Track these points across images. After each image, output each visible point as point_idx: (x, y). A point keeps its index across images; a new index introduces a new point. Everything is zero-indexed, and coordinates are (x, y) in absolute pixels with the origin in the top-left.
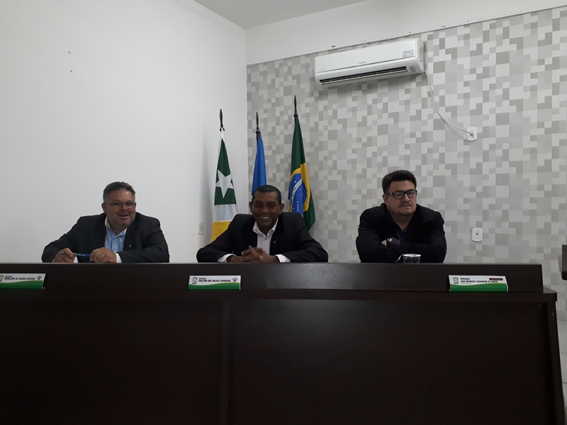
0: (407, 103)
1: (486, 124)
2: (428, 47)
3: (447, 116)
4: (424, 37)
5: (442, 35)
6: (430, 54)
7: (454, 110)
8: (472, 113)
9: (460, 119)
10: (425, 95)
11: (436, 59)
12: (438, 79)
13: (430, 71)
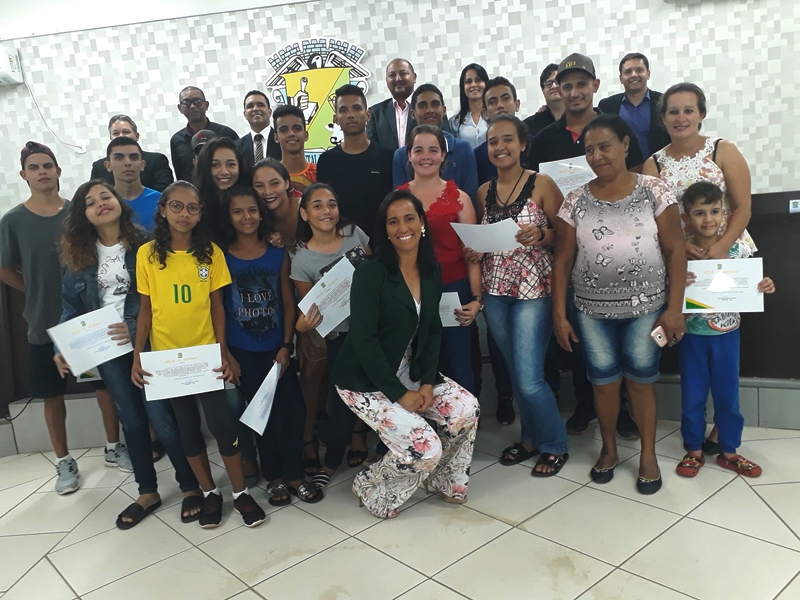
0: (13, 114)
1: (92, 136)
2: (23, 54)
3: (55, 128)
4: (17, 44)
5: (34, 42)
6: (26, 62)
7: (59, 121)
8: (78, 125)
9: (67, 132)
10: (29, 107)
11: (34, 68)
12: (38, 89)
13: (29, 81)
